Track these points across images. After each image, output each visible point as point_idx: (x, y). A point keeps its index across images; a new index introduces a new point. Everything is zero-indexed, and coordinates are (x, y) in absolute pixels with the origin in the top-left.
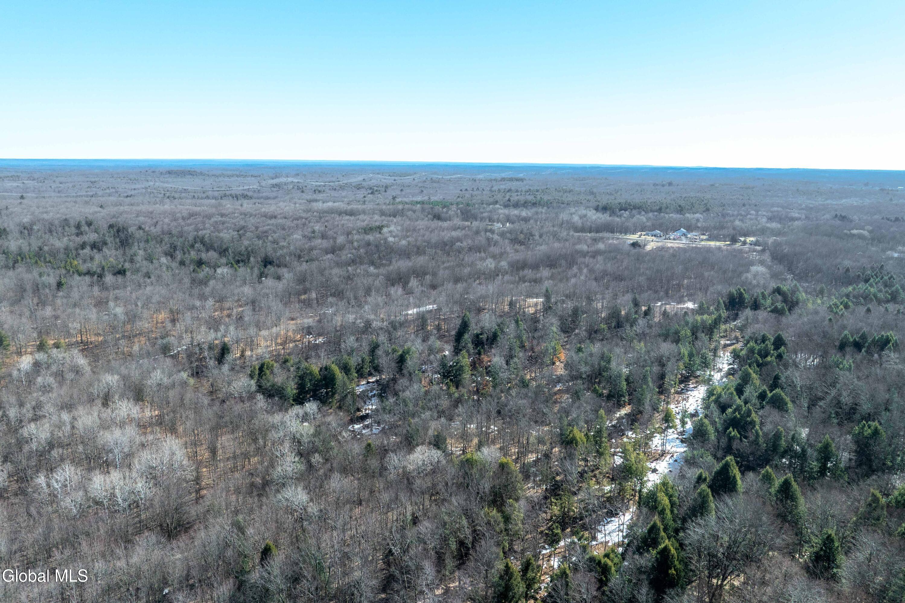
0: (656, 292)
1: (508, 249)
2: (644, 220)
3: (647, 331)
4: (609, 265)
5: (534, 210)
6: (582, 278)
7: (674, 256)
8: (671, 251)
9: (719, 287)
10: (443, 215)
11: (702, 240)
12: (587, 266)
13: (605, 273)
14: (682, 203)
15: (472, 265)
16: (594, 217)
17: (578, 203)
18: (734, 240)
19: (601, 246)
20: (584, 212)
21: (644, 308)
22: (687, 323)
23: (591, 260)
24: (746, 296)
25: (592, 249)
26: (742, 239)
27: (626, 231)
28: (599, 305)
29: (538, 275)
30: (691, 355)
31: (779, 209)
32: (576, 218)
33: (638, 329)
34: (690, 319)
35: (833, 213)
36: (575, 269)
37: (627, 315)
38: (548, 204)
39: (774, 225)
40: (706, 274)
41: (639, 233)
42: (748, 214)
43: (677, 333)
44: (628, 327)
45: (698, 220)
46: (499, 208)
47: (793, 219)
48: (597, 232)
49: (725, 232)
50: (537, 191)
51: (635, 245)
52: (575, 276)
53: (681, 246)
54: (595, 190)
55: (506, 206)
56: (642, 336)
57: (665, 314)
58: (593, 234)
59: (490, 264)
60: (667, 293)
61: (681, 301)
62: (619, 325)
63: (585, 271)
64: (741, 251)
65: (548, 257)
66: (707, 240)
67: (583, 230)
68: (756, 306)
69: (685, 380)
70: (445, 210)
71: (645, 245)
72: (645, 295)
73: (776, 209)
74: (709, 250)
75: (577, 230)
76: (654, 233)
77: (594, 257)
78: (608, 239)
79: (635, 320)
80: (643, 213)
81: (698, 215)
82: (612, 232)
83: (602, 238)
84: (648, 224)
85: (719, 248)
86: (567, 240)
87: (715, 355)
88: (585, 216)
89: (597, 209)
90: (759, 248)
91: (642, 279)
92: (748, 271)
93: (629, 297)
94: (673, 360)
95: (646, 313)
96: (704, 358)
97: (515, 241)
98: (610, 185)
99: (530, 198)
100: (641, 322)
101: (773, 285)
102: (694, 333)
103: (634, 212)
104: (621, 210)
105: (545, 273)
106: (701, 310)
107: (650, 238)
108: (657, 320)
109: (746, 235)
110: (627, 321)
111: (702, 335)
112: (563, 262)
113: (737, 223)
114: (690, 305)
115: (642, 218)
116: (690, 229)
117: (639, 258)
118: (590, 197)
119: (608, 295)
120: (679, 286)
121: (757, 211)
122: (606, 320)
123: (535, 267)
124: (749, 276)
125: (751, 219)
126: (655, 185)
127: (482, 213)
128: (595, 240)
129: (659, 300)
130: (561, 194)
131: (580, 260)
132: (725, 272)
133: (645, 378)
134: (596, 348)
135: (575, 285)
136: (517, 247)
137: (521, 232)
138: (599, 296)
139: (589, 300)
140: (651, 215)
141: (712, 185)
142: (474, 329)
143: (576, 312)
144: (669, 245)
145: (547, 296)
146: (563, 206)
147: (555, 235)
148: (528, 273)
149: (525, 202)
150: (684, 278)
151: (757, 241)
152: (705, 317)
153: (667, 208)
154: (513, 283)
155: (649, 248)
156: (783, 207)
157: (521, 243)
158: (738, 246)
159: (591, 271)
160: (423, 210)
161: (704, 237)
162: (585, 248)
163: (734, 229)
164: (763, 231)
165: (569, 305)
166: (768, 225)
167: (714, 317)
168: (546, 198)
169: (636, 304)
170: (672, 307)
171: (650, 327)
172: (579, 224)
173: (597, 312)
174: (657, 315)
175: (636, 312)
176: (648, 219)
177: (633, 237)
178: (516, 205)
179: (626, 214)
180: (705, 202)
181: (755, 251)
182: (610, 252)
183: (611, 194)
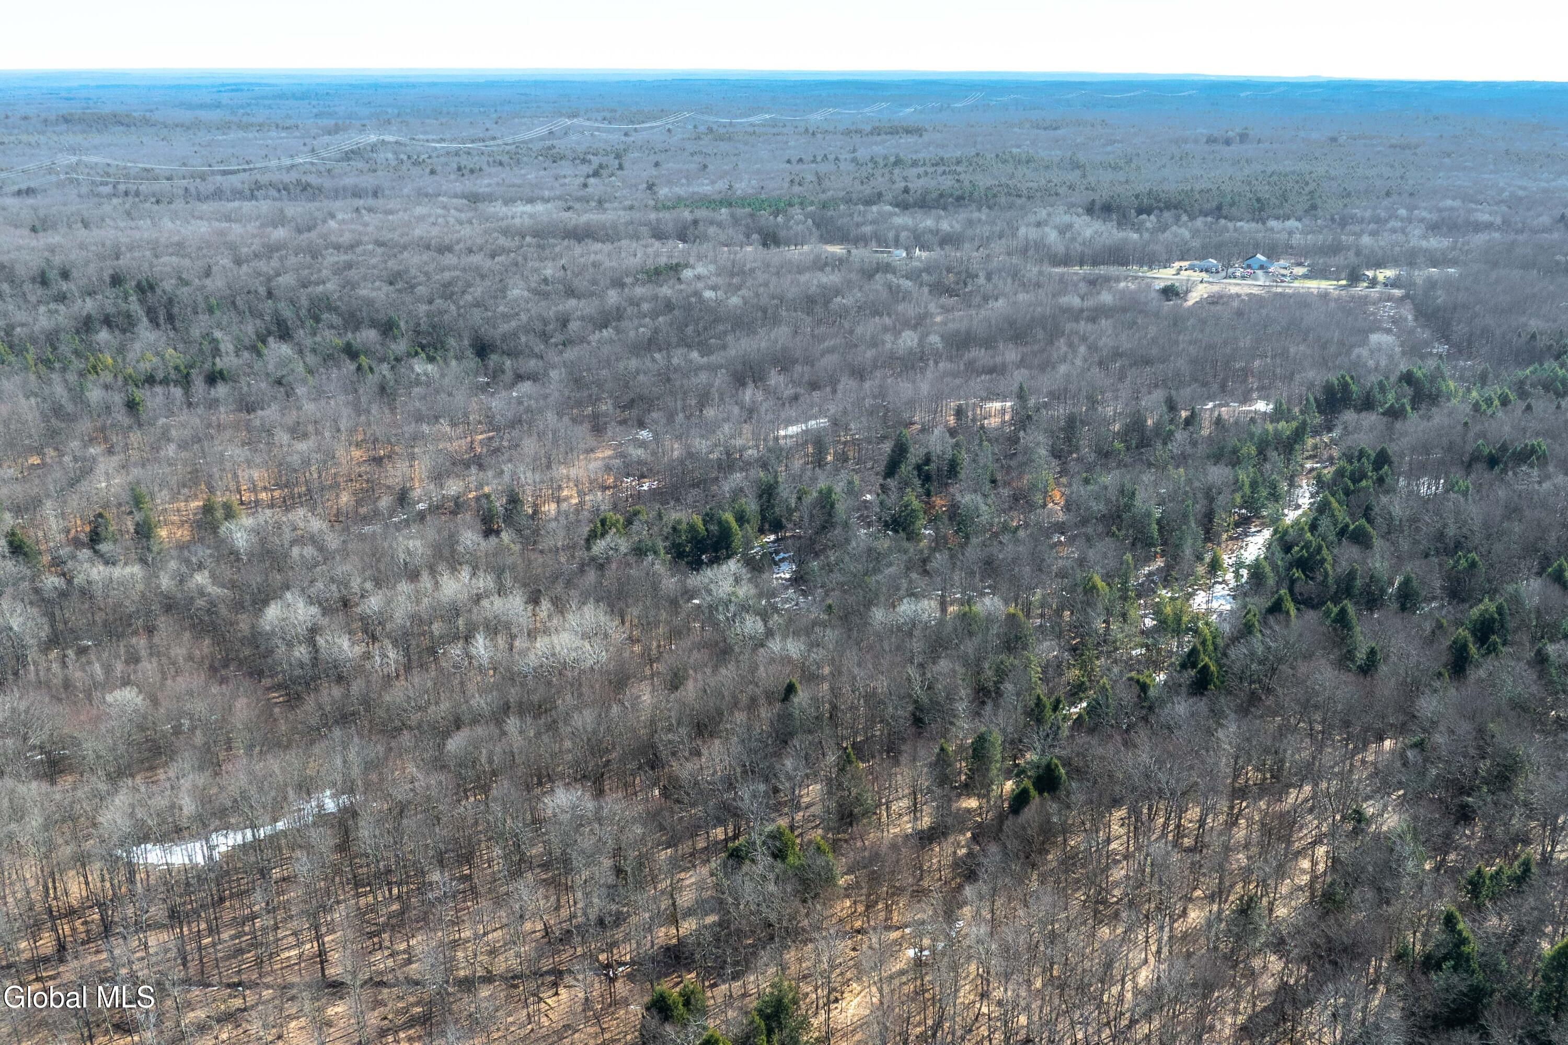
0: (1205, 384)
1: (932, 307)
2: (1187, 234)
3: (1189, 450)
4: (1124, 337)
5: (963, 215)
6: (1079, 362)
7: (1240, 313)
8: (1235, 304)
9: (1311, 374)
10: (783, 234)
11: (1296, 278)
12: (1084, 339)
13: (1117, 354)
14: (1264, 191)
15: (874, 343)
16: (1088, 233)
17: (1049, 194)
18: (1354, 278)
19: (1106, 298)
20: (1067, 218)
21: (1184, 414)
22: (1251, 435)
23: (1090, 327)
24: (1354, 388)
25: (1090, 303)
26: (1370, 273)
27: (1151, 260)
28: (1110, 411)
29: (998, 359)
30: (1254, 485)
31: (1457, 203)
32: (1052, 236)
33: (1174, 447)
34: (1257, 430)
35: (1557, 213)
36: (1062, 343)
37: (1158, 426)
38: (988, 200)
39: (1435, 243)
40: (1292, 350)
41: (1177, 265)
42: (1393, 216)
43: (1235, 451)
44: (1159, 445)
45: (1290, 233)
46: (891, 214)
47: (1478, 227)
48: (1095, 263)
49: (1340, 260)
50: (958, 162)
51: (1169, 292)
52: (1064, 359)
53: (1255, 291)
54: (1082, 157)
55: (903, 206)
56: (1182, 459)
57: (1219, 421)
58: (1087, 269)
59: (909, 339)
60: (1223, 387)
61: (1246, 399)
62: (1144, 442)
63: (1082, 349)
64: (1364, 301)
65: (1012, 323)
66: (1305, 277)
67: (1066, 261)
68: (1367, 404)
69: (1245, 522)
70: (780, 219)
71: (1187, 292)
72: (1186, 392)
73: (1449, 203)
74: (1303, 301)
75: (1057, 261)
76: (1204, 264)
77: (1093, 320)
78: (1118, 280)
79: (1171, 433)
80: (1185, 218)
81: (1292, 223)
82: (1125, 263)
83: (1107, 279)
84: (1196, 243)
85: (1324, 296)
86: (1038, 285)
87: (1292, 485)
88: (1069, 226)
89: (1090, 210)
90: (1397, 292)
91: (1181, 364)
92: (1364, 342)
93: (1159, 395)
94: (1227, 491)
95: (1188, 422)
96: (1274, 486)
97: (939, 289)
98: (1111, 142)
99: (947, 183)
100: (1180, 436)
101: (1403, 367)
102: (1261, 452)
103: (1167, 215)
104: (1140, 212)
105: (1010, 354)
106: (1278, 415)
107: (1196, 276)
108: (1205, 432)
109: (1379, 265)
110: (1158, 435)
111: (1273, 455)
112: (1040, 335)
113: (1366, 240)
114: (1261, 406)
115: (1181, 232)
116: (1273, 253)
117: (1177, 321)
118: (1074, 176)
119: (1125, 390)
120: (1246, 372)
121: (1411, 208)
122: (1124, 436)
123: (988, 343)
124: (1364, 352)
125: (1394, 231)
126: (1211, 140)
127: (858, 225)
128: (1093, 282)
129: (1210, 398)
130: (1010, 168)
131: (1069, 327)
132: (1324, 347)
133: (1185, 516)
134: (1109, 479)
135: (1068, 376)
136: (945, 300)
137: (949, 270)
138: (1109, 395)
139: (1093, 402)
140: (1199, 222)
141: (1334, 140)
142: (915, 455)
143: (1071, 423)
144: (1234, 290)
145: (1021, 396)
146: (1019, 201)
147: (1015, 274)
148: (977, 354)
149: (941, 195)
150: (1253, 357)
151: (1398, 277)
152: (1282, 425)
153: (1232, 204)
154: (955, 375)
155: (1194, 297)
156: (1467, 198)
157: (951, 292)
158: (1361, 289)
159: (1093, 348)
160: (736, 221)
161: (1300, 271)
162: (1076, 301)
163: (1358, 253)
164: (1411, 259)
165: (1060, 411)
166: (1424, 244)
167: (1294, 424)
168: (983, 181)
169: (1172, 407)
170: (1231, 410)
171: (1194, 444)
172: (1061, 249)
173: (1108, 423)
174: (1206, 424)
175: (1171, 421)
176: (1195, 233)
177: (1165, 276)
178: (924, 203)
179: (1150, 221)
180: (1312, 186)
181: (1390, 298)
182: (1124, 310)
183: (1116, 168)
